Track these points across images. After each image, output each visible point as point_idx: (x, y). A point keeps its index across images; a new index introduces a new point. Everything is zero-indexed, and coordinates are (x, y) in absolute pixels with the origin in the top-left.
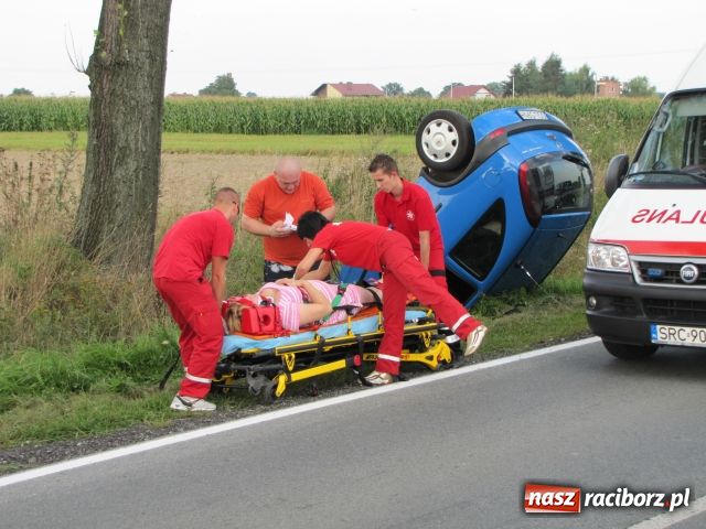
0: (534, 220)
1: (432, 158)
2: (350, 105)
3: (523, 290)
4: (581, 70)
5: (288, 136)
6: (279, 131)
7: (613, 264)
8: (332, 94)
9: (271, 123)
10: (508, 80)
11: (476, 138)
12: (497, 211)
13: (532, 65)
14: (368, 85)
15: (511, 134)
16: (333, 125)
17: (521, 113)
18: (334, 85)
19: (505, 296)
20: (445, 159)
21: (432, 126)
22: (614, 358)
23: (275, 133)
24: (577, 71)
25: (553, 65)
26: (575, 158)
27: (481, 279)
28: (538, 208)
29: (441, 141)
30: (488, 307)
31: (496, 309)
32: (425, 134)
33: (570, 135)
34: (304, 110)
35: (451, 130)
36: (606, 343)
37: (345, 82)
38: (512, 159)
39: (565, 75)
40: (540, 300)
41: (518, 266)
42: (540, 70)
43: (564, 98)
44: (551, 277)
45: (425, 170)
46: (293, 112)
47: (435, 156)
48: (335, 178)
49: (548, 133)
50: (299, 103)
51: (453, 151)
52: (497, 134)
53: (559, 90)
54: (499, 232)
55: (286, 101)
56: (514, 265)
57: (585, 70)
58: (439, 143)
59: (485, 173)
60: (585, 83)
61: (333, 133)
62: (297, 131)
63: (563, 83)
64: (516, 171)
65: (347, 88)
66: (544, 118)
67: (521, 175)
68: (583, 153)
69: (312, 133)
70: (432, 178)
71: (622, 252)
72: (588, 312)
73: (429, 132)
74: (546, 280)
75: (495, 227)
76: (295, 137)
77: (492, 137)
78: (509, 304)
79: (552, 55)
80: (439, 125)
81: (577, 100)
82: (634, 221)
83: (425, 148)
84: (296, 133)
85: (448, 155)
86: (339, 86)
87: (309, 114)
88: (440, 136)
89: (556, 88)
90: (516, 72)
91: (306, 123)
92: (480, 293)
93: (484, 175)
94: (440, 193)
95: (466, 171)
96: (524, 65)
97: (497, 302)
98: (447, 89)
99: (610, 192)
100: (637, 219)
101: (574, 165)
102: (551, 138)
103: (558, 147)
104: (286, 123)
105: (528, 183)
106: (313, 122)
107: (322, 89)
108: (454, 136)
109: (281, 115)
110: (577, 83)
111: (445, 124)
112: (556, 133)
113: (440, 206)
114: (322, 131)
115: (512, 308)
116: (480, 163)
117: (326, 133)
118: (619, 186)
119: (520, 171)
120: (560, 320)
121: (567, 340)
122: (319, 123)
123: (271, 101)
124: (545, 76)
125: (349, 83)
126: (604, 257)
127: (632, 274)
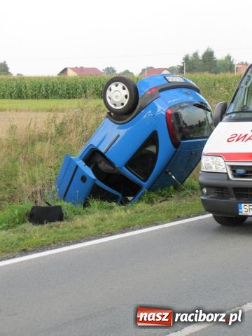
0: (176, 144)
1: (113, 106)
2: (80, 80)
3: (172, 187)
4: (226, 58)
5: (41, 100)
6: (34, 97)
7: (216, 167)
8: (71, 73)
9: (29, 92)
10: (181, 65)
11: (139, 93)
12: (153, 139)
13: (196, 55)
14: (93, 68)
15: (161, 91)
16: (69, 93)
17: (167, 78)
18: (72, 69)
19: (159, 191)
20: (121, 107)
21: (113, 86)
22: (220, 225)
23: (32, 98)
24: (224, 59)
25: (209, 55)
26: (201, 106)
27: (145, 181)
28: (179, 137)
29: (118, 96)
30: (149, 198)
31: (154, 199)
32: (108, 92)
33: (198, 91)
34: (51, 84)
35: (124, 89)
36: (215, 217)
37: (79, 67)
38: (162, 106)
39: (216, 61)
40: (182, 194)
41: (167, 173)
42: (201, 58)
43: (213, 75)
44: (188, 179)
45: (109, 114)
46: (43, 85)
47: (115, 105)
48: (60, 122)
49: (185, 90)
50: (47, 79)
51: (126, 102)
52: (153, 90)
53: (213, 70)
54: (155, 151)
55: (39, 78)
56: (164, 172)
57: (228, 58)
58: (117, 97)
59: (146, 114)
60: (228, 66)
61: (69, 98)
62: (46, 97)
63: (215, 66)
64: (164, 114)
65: (80, 70)
66: (182, 81)
67: (168, 116)
68: (207, 102)
69: (55, 98)
70: (113, 118)
71: (221, 160)
72: (202, 198)
73: (111, 90)
74: (186, 181)
75: (152, 149)
76: (45, 101)
77: (149, 93)
78: (163, 196)
79: (208, 49)
80: (117, 85)
81: (221, 76)
82: (228, 141)
83: (108, 100)
84: (45, 98)
85: (122, 104)
86: (75, 69)
87: (54, 86)
88: (117, 92)
89: (211, 69)
90: (186, 59)
91: (52, 92)
92: (144, 190)
93: (145, 116)
94: (118, 128)
95: (134, 114)
96: (191, 55)
97: (155, 195)
98: (144, 70)
99: (216, 124)
100: (230, 140)
101: (201, 110)
102: (186, 93)
103: (191, 98)
104: (39, 92)
105: (172, 121)
106: (56, 91)
107: (65, 71)
108: (126, 92)
109: (35, 87)
110: (224, 66)
111: (121, 85)
112: (190, 90)
113: (118, 136)
114: (62, 97)
115: (164, 199)
116: (142, 109)
117: (65, 98)
118: (221, 120)
119: (167, 113)
120: (192, 205)
121: (194, 216)
122: (60, 92)
123: (29, 78)
124: (204, 62)
125: (82, 67)
126: (211, 164)
127: (227, 173)
